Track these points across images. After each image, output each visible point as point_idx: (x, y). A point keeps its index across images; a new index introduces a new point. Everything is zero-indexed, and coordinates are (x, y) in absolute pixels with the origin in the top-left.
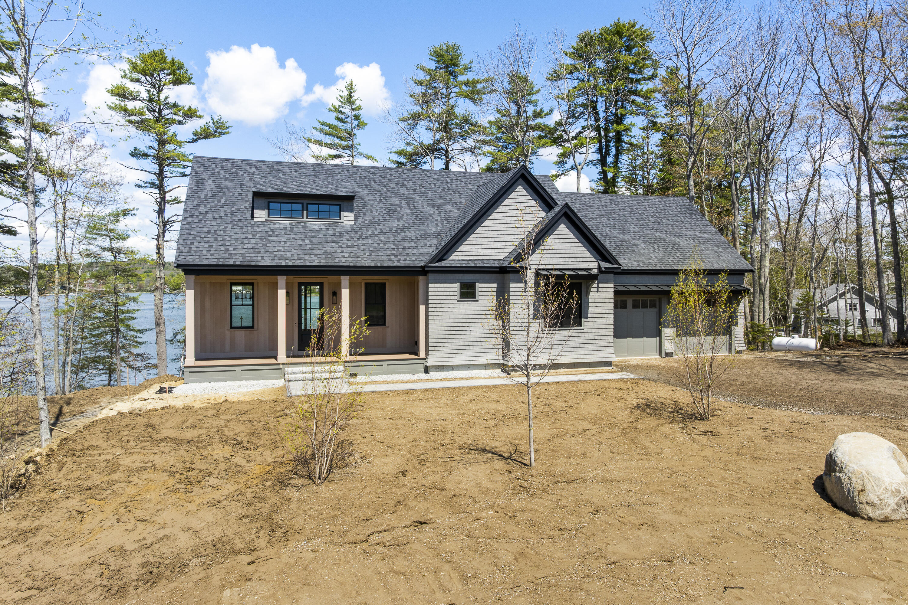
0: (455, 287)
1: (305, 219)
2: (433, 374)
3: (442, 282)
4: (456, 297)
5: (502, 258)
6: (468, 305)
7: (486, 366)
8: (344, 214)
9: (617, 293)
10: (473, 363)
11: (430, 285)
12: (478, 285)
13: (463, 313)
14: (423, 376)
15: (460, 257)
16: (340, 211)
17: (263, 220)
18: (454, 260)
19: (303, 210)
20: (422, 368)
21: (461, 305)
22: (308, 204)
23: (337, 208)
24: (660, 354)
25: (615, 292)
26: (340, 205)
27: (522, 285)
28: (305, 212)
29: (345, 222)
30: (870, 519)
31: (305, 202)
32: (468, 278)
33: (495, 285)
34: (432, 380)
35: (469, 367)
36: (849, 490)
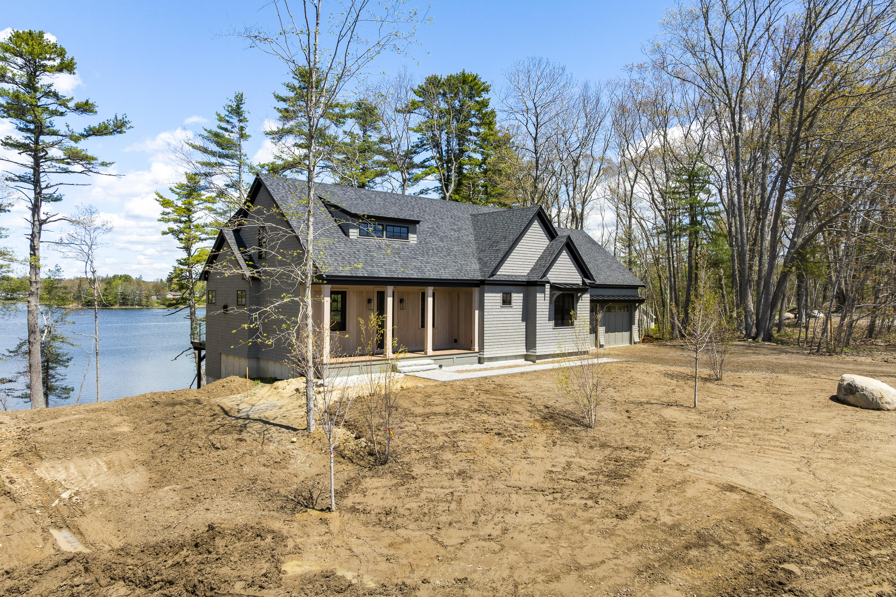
0: (499, 296)
1: (384, 238)
2: (486, 365)
3: (492, 292)
4: (500, 304)
5: (526, 274)
6: (507, 310)
7: (516, 357)
8: (410, 235)
9: (592, 301)
10: (510, 354)
11: (486, 295)
12: (513, 295)
13: (504, 316)
14: (478, 366)
15: (503, 273)
16: (408, 233)
17: (356, 238)
18: (499, 275)
19: (383, 231)
20: (476, 359)
21: (503, 310)
22: (387, 225)
23: (404, 230)
24: (631, 343)
25: (591, 300)
26: (408, 228)
27: (543, 295)
28: (385, 232)
29: (411, 242)
30: (888, 410)
31: (385, 224)
32: (507, 289)
33: (522, 295)
34: (486, 369)
35: (506, 358)
36: (873, 399)
